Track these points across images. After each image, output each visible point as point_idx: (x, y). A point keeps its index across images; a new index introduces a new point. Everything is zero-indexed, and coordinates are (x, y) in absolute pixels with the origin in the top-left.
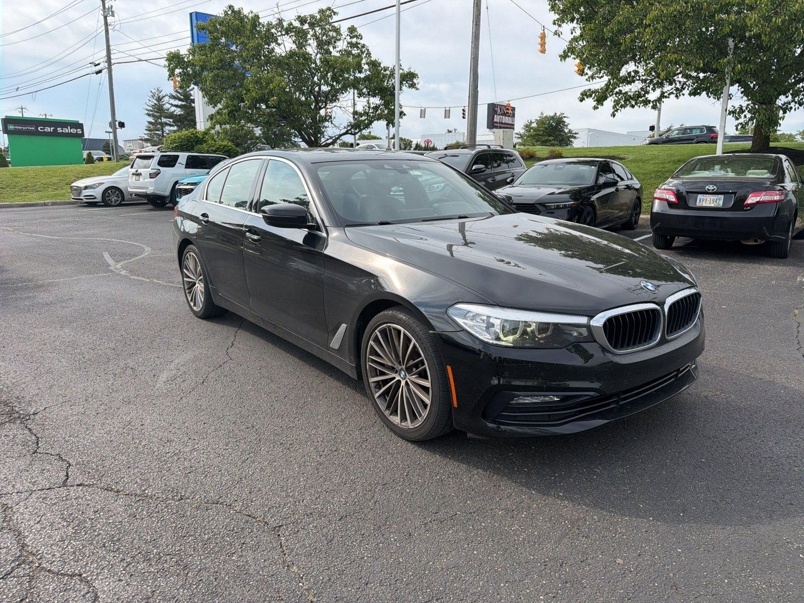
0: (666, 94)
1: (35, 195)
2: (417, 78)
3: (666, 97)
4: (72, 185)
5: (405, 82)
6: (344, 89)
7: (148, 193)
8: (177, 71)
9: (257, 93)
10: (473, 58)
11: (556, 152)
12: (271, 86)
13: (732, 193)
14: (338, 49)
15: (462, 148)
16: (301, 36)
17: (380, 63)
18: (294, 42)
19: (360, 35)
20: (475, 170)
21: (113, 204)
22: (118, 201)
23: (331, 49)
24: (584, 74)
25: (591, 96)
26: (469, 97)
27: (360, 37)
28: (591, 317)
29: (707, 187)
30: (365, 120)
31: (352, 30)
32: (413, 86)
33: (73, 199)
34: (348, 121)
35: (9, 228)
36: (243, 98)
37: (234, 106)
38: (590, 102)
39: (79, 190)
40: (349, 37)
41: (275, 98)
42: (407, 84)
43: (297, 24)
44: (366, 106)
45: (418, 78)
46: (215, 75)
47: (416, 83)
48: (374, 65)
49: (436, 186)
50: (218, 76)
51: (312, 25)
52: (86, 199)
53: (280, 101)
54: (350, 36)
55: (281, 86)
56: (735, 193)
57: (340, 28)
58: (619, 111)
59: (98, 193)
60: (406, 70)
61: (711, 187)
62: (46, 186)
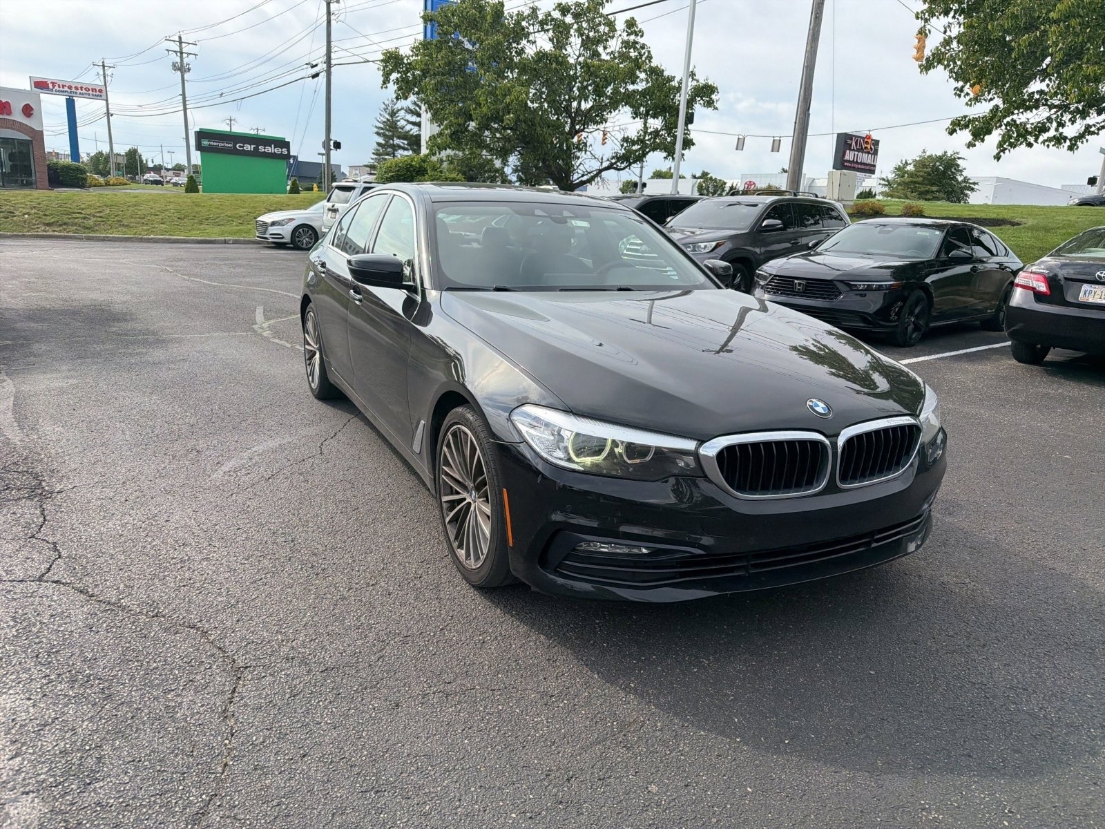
0: (1093, 129)
1: (217, 229)
2: (716, 93)
3: (1093, 133)
4: (258, 219)
5: (699, 99)
6: (614, 105)
8: (394, 76)
9: (489, 108)
10: (807, 67)
11: (914, 209)
12: (508, 100)
14: (609, 50)
15: (758, 195)
16: (561, 34)
17: (663, 71)
18: (551, 40)
19: (640, 31)
20: (765, 226)
21: (304, 246)
22: (310, 243)
23: (600, 49)
24: (963, 94)
25: (966, 126)
26: (795, 123)
27: (640, 33)
28: (702, 442)
29: (1098, 273)
30: (636, 151)
31: (631, 24)
32: (710, 104)
33: (258, 237)
34: (614, 151)
35: (168, 269)
36: (471, 115)
37: (459, 125)
38: (965, 135)
39: (265, 226)
40: (625, 34)
41: (512, 115)
42: (702, 102)
43: (556, 15)
44: (642, 130)
45: (718, 92)
46: (438, 82)
47: (715, 100)
48: (656, 72)
49: (702, 245)
50: (442, 84)
51: (576, 16)
52: (272, 238)
53: (517, 120)
54: (627, 32)
55: (520, 99)
57: (614, 21)
58: (1007, 151)
59: (286, 231)
60: (702, 82)
61: (1104, 274)
62: (230, 219)
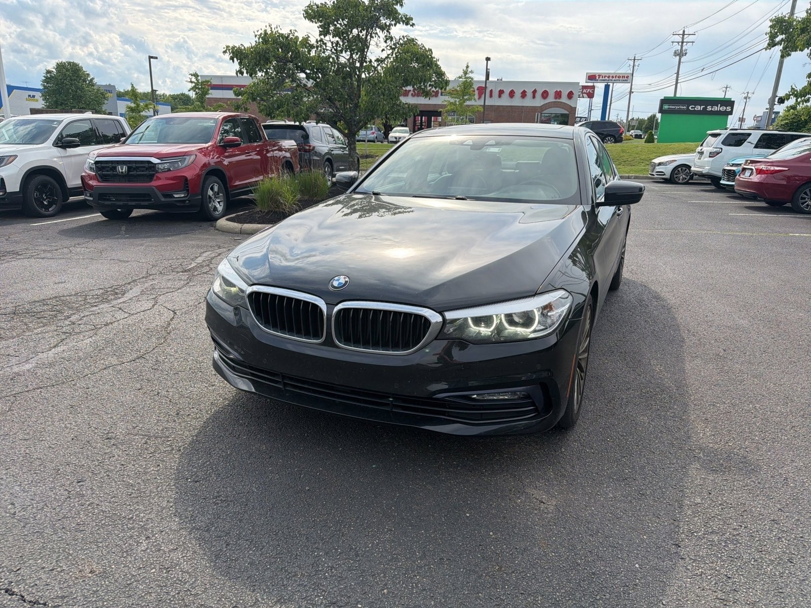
1: (627, 169)
4: (652, 161)
7: (703, 172)
8: (781, 38)
21: (680, 181)
22: (686, 179)
28: (248, 286)
33: (650, 174)
39: (655, 165)
52: (657, 175)
59: (667, 170)
62: (642, 161)
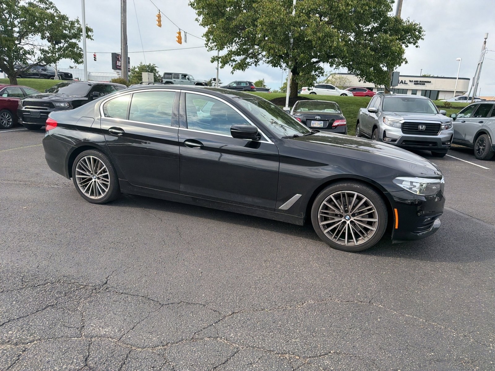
2: (92, 32)
3: (250, 65)
10: (123, 24)
13: (327, 120)
17: (68, 18)
26: (121, 49)
29: (316, 117)
32: (89, 37)
38: (219, 63)
56: (328, 120)
58: (235, 71)
60: (83, 25)
61: (318, 117)
